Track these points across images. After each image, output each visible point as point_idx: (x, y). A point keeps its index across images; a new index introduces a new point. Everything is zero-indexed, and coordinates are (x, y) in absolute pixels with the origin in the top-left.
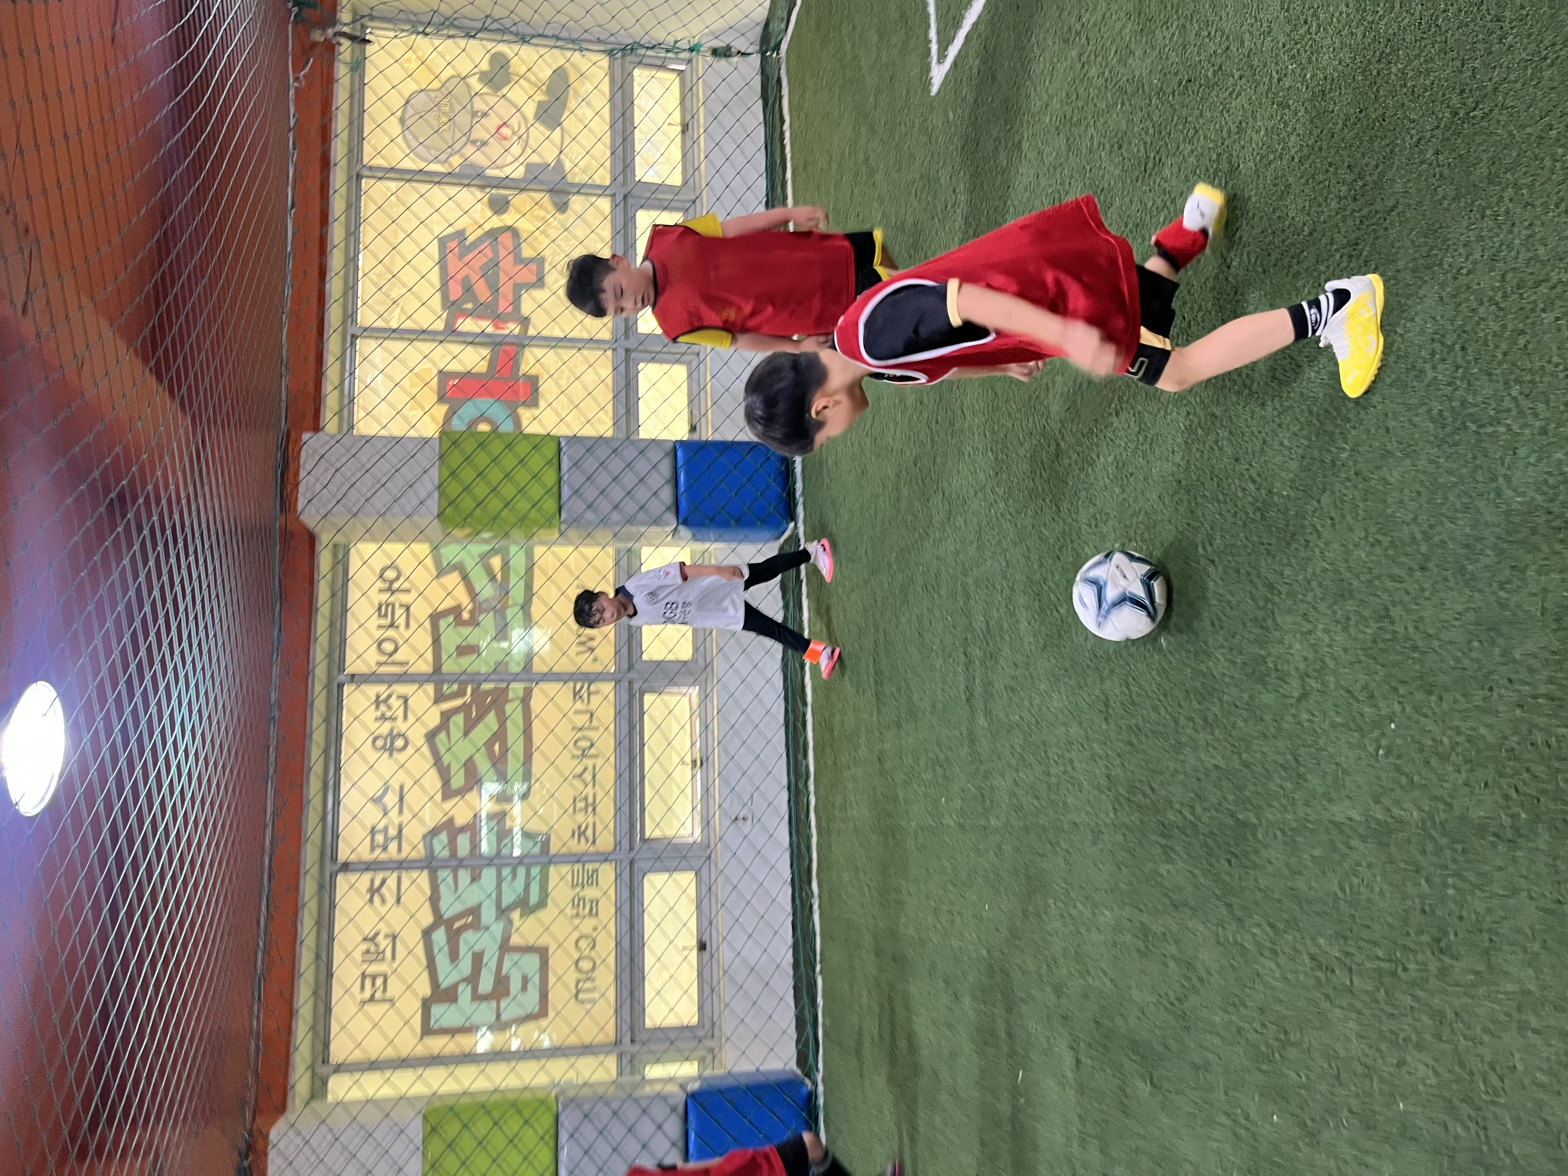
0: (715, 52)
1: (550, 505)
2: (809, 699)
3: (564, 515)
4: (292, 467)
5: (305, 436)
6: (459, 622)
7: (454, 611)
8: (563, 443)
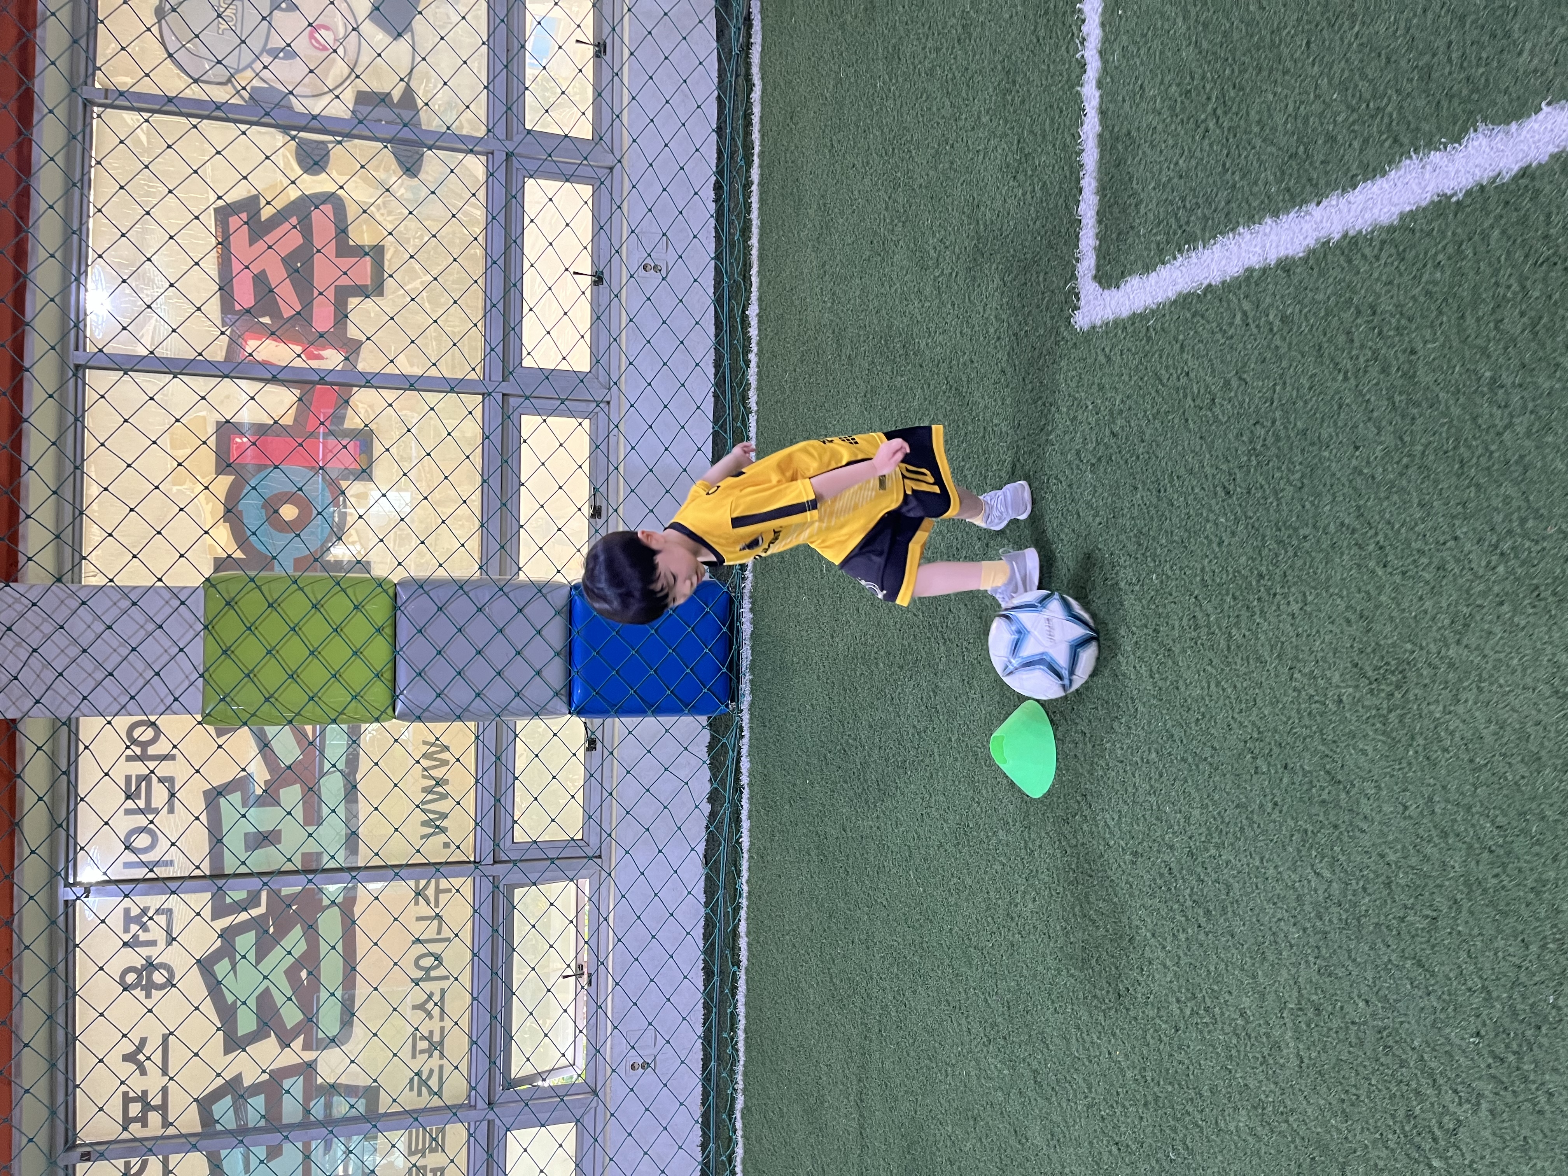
6: (249, 799)
7: (241, 784)
8: (403, 596)
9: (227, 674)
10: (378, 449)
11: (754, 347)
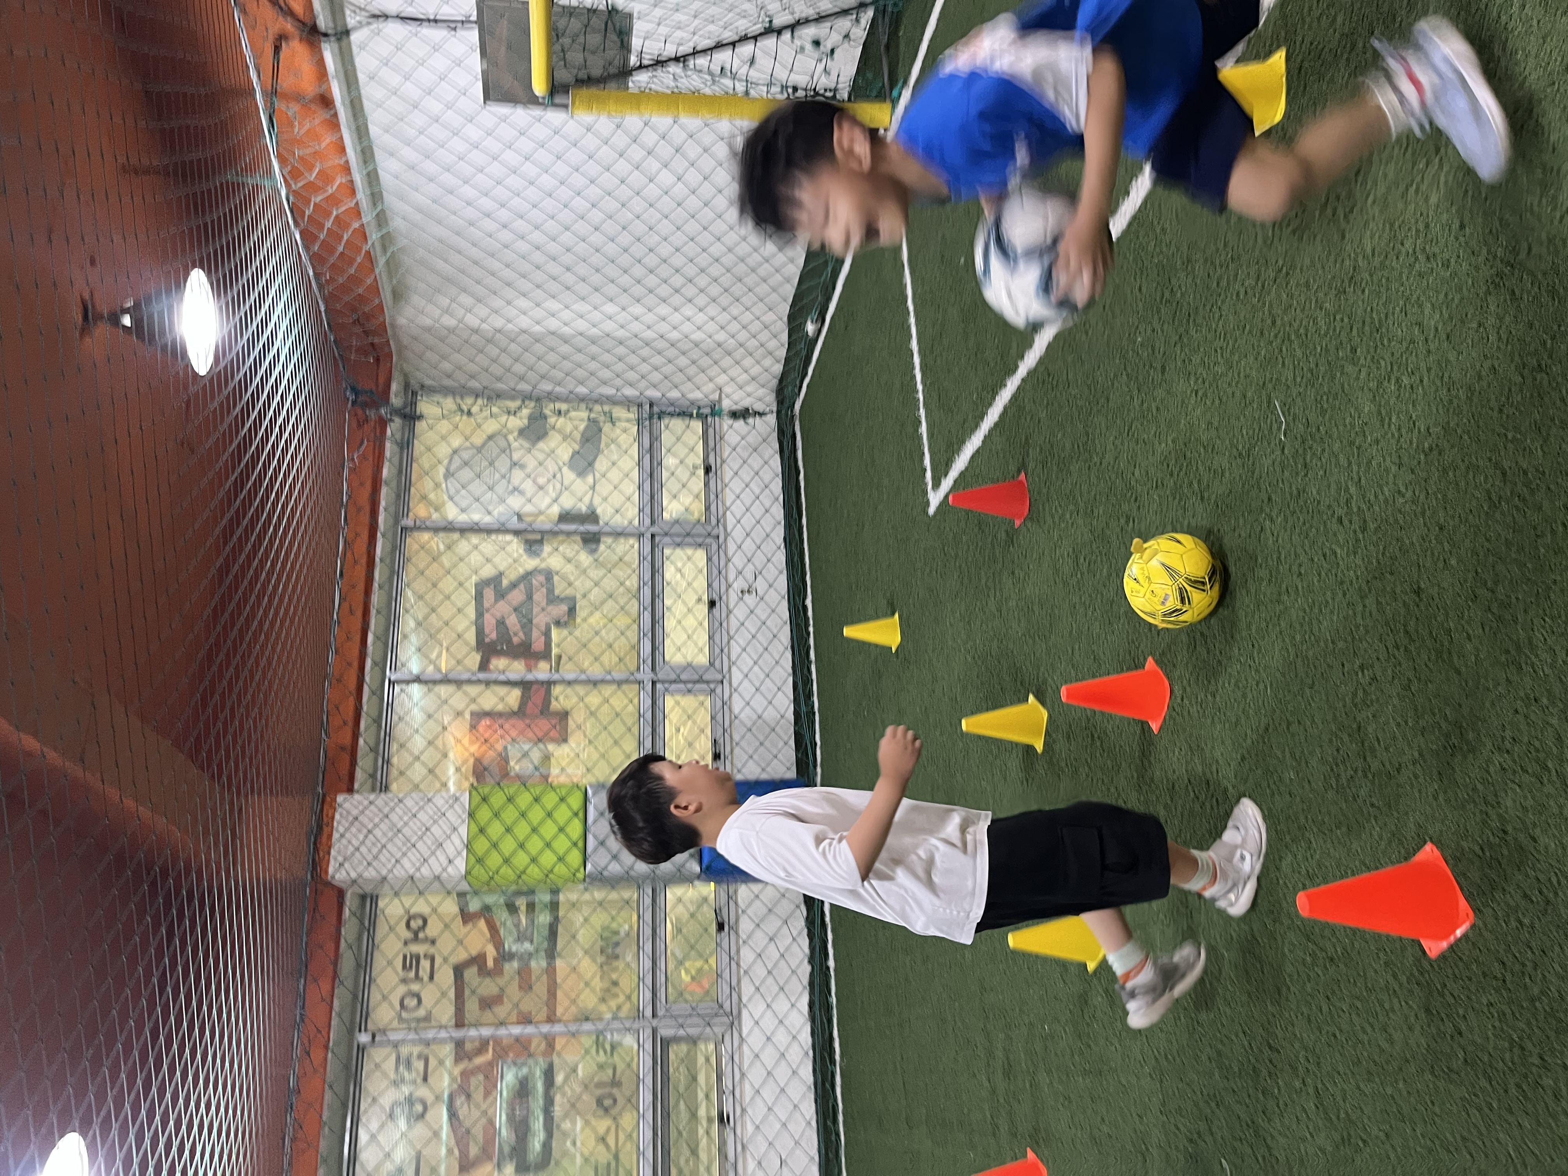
0: (734, 415)
1: (575, 857)
2: (837, 1057)
3: (589, 866)
4: (326, 830)
5: (340, 798)
6: (483, 971)
7: (478, 960)
8: (590, 792)
9: (481, 846)
10: (571, 722)
11: (811, 622)
